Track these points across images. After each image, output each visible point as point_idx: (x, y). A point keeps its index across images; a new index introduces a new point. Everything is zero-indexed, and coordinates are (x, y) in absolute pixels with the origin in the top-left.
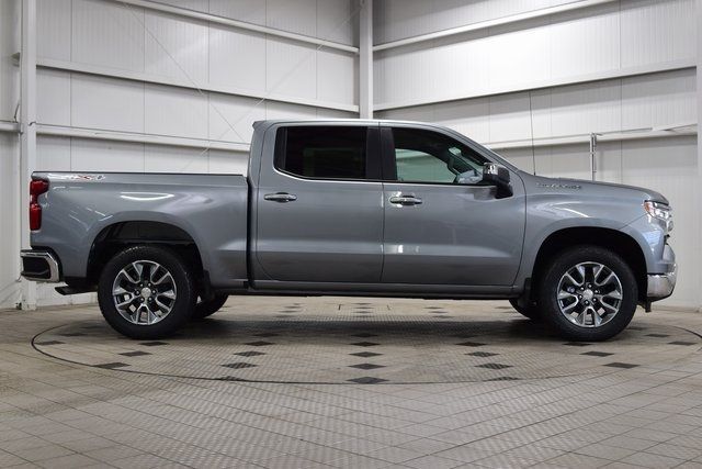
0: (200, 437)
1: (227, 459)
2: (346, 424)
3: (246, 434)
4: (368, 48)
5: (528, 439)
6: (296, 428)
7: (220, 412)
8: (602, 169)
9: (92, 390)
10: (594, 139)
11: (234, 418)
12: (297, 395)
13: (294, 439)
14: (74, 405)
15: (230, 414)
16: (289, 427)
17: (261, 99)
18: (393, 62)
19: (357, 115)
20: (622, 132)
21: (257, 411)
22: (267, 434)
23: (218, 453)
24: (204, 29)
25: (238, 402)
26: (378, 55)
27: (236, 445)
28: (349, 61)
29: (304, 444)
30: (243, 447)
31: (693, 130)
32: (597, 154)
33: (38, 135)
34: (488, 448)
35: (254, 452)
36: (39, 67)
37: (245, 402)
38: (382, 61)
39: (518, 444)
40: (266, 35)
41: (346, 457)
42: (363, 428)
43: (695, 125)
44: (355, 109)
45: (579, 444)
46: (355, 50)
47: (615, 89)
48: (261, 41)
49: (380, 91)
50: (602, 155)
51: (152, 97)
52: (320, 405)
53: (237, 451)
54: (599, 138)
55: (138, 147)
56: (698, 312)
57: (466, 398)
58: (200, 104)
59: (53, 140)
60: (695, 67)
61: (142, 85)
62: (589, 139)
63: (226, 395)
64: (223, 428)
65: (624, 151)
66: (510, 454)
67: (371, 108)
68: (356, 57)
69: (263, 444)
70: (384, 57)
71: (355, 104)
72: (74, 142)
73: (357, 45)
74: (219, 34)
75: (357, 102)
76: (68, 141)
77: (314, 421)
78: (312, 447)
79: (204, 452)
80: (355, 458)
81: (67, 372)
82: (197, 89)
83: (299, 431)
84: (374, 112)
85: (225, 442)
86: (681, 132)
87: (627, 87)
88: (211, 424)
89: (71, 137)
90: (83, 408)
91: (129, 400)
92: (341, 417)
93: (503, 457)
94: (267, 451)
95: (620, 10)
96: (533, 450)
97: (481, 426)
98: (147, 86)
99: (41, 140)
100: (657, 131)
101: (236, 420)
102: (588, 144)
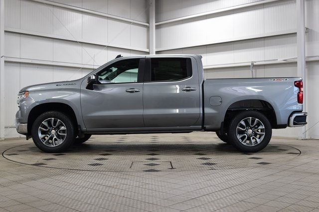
0: (78, 196)
1: (90, 206)
2: (143, 189)
3: (99, 195)
4: (153, 24)
5: (223, 195)
6: (121, 192)
7: (87, 185)
9: (29, 176)
10: (252, 64)
11: (93, 187)
12: (122, 177)
13: (120, 196)
14: (21, 182)
15: (91, 186)
16: (118, 191)
17: (105, 46)
18: (164, 30)
19: (148, 53)
21: (103, 184)
22: (108, 194)
23: (86, 203)
24: (80, 15)
25: (95, 180)
26: (158, 27)
27: (94, 199)
28: (145, 29)
29: (125, 198)
30: (97, 200)
31: (295, 60)
32: (254, 70)
33: (5, 62)
34: (206, 200)
35: (102, 202)
36: (5, 31)
37: (98, 180)
38: (160, 29)
39: (219, 198)
40: (108, 18)
41: (143, 205)
42: (151, 191)
43: (296, 58)
44: (147, 50)
45: (245, 197)
46: (147, 24)
47: (261, 42)
48: (106, 20)
49: (158, 44)
50: (256, 71)
51: (57, 45)
52: (132, 181)
53: (95, 202)
54: (255, 64)
55: (50, 67)
56: (297, 139)
57: (197, 178)
58: (79, 48)
59: (12, 64)
60: (296, 33)
61: (52, 40)
62: (250, 64)
63: (90, 177)
64: (89, 192)
65: (266, 69)
66: (216, 202)
67: (155, 50)
68: (148, 27)
69: (106, 199)
70: (160, 28)
72: (22, 65)
73: (148, 22)
74: (87, 17)
75: (148, 47)
76: (19, 65)
77: (129, 188)
78: (128, 200)
79: (80, 202)
80: (147, 205)
81: (18, 168)
82: (77, 42)
83: (122, 193)
84: (156, 52)
85: (89, 198)
86: (290, 61)
87: (267, 41)
88: (83, 190)
89: (20, 63)
90: (25, 183)
91: (46, 179)
92: (141, 187)
93: (212, 203)
94: (108, 202)
95: (264, 8)
96: (226, 200)
97: (203, 190)
98: (54, 40)
99: (6, 64)
100: (280, 60)
101: (94, 188)
102: (250, 66)
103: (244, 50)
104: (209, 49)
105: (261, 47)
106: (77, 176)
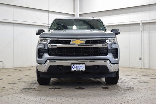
8: (144, 31)
19: (74, 15)
20: (150, 20)
32: (142, 26)
47: (147, 8)
50: (144, 27)
54: (143, 22)
55: (12, 24)
61: (13, 6)
62: (140, 22)
65: (150, 25)
71: (74, 12)
84: (79, 14)
91: (9, 96)
101: (40, 102)
102: (140, 23)
103: (137, 13)
104: (113, 12)
105: (147, 11)
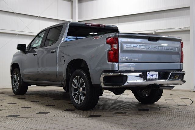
10: (155, 32)
12: (50, 122)
17: (37, 17)
18: (85, 4)
20: (164, 29)
31: (188, 29)
37: (31, 125)
38: (81, 4)
43: (189, 27)
47: (162, 14)
49: (80, 15)
52: (58, 126)
54: (156, 31)
56: (190, 91)
60: (189, 7)
62: (153, 32)
63: (24, 123)
67: (77, 20)
68: (72, 2)
75: (72, 18)
82: (14, 13)
86: (184, 29)
87: (166, 14)
100: (176, 29)
103: (150, 20)
104: (120, 19)
105: (162, 18)
106: (14, 122)
